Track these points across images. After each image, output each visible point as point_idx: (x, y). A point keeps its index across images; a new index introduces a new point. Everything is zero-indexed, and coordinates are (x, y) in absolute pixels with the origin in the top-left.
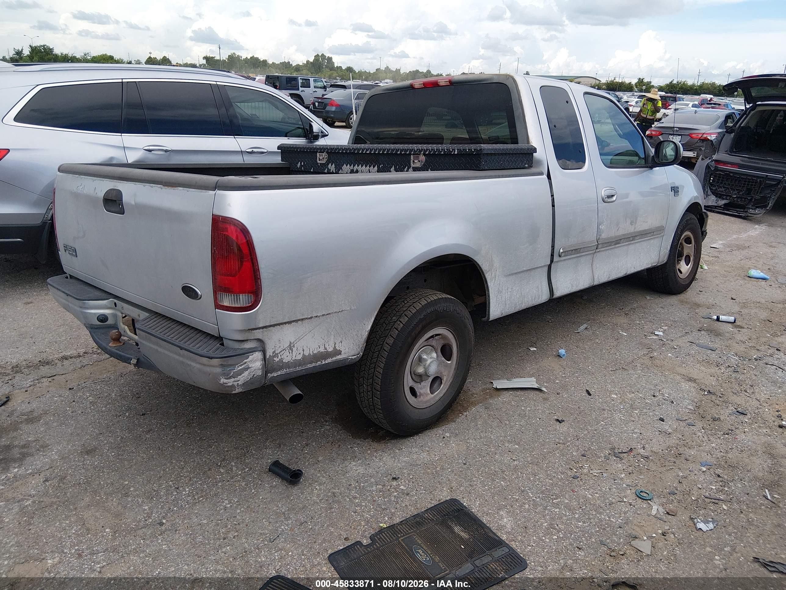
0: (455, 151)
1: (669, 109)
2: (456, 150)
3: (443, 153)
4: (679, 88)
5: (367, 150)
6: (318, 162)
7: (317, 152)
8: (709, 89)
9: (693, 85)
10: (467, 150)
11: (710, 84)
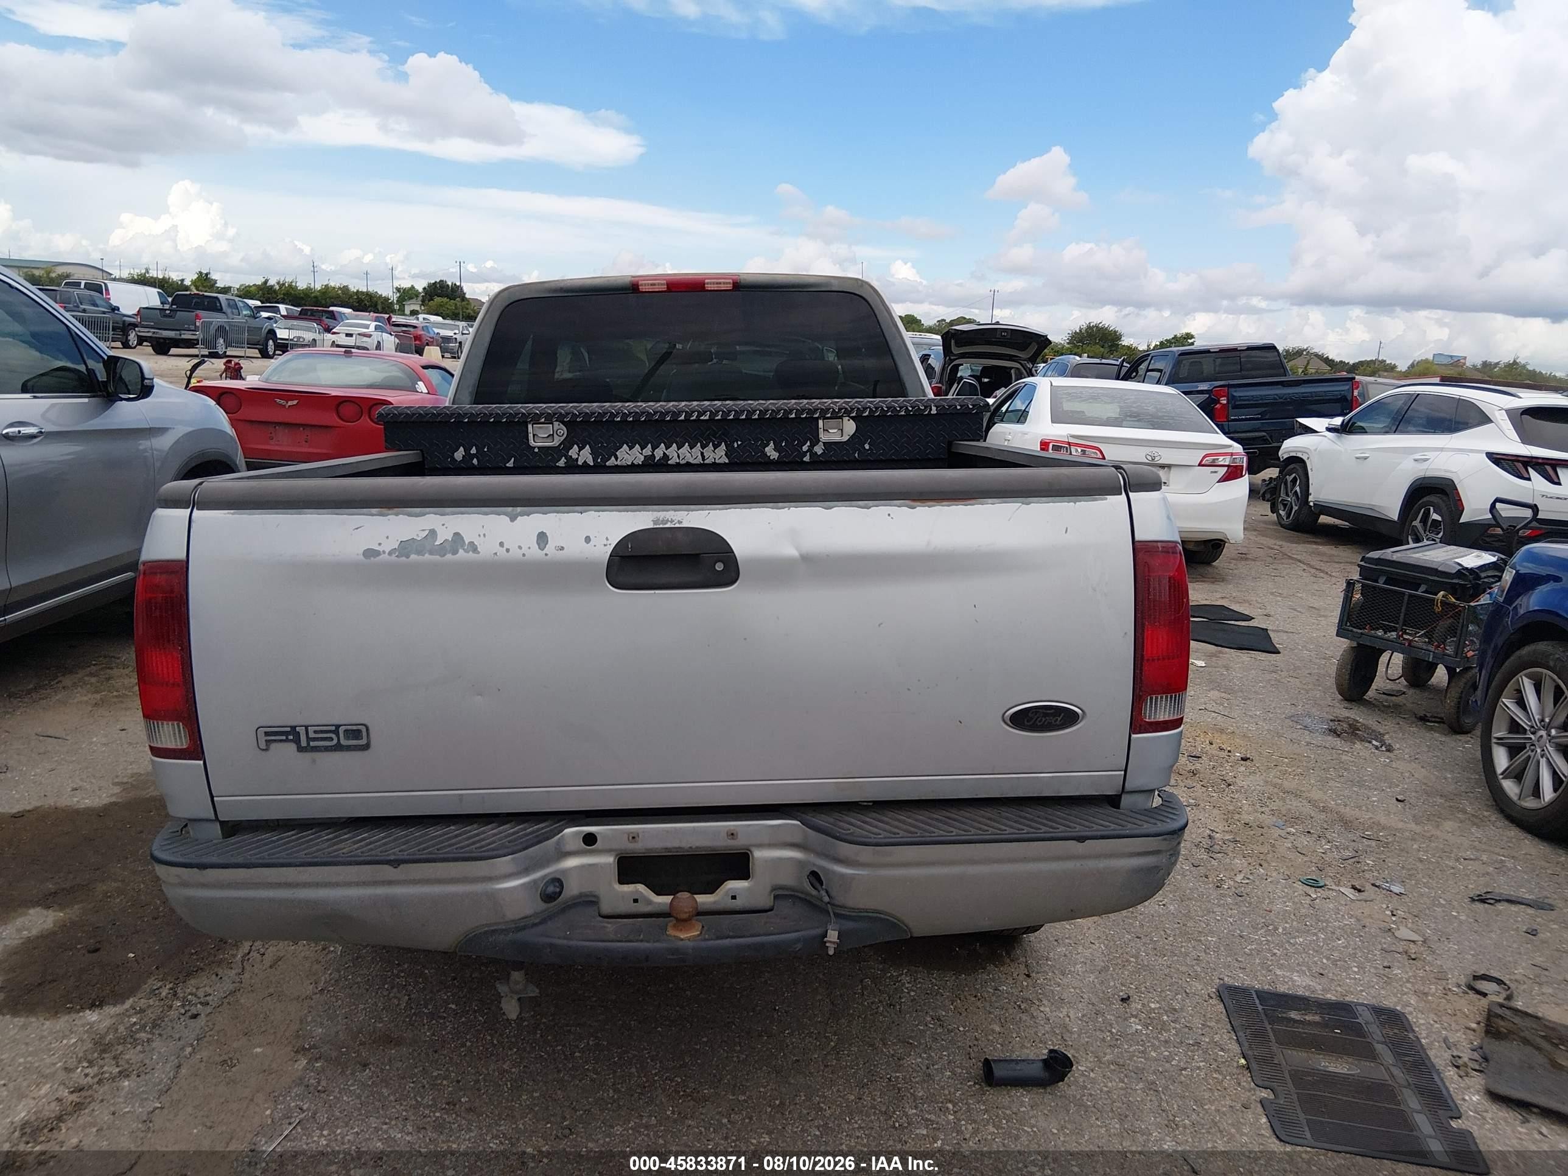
0: (931, 409)
1: (334, 333)
2: (934, 408)
3: (903, 413)
4: (284, 294)
5: (700, 414)
6: (532, 443)
7: (526, 424)
8: (340, 297)
9: (309, 289)
10: (959, 407)
11: (340, 288)
